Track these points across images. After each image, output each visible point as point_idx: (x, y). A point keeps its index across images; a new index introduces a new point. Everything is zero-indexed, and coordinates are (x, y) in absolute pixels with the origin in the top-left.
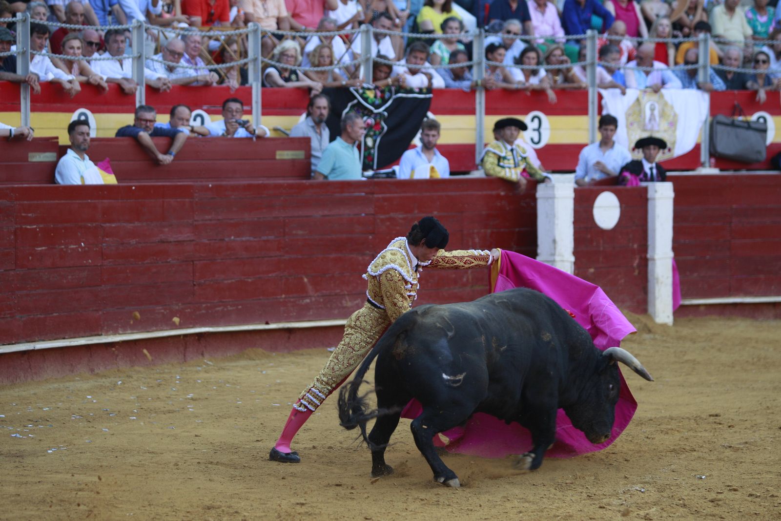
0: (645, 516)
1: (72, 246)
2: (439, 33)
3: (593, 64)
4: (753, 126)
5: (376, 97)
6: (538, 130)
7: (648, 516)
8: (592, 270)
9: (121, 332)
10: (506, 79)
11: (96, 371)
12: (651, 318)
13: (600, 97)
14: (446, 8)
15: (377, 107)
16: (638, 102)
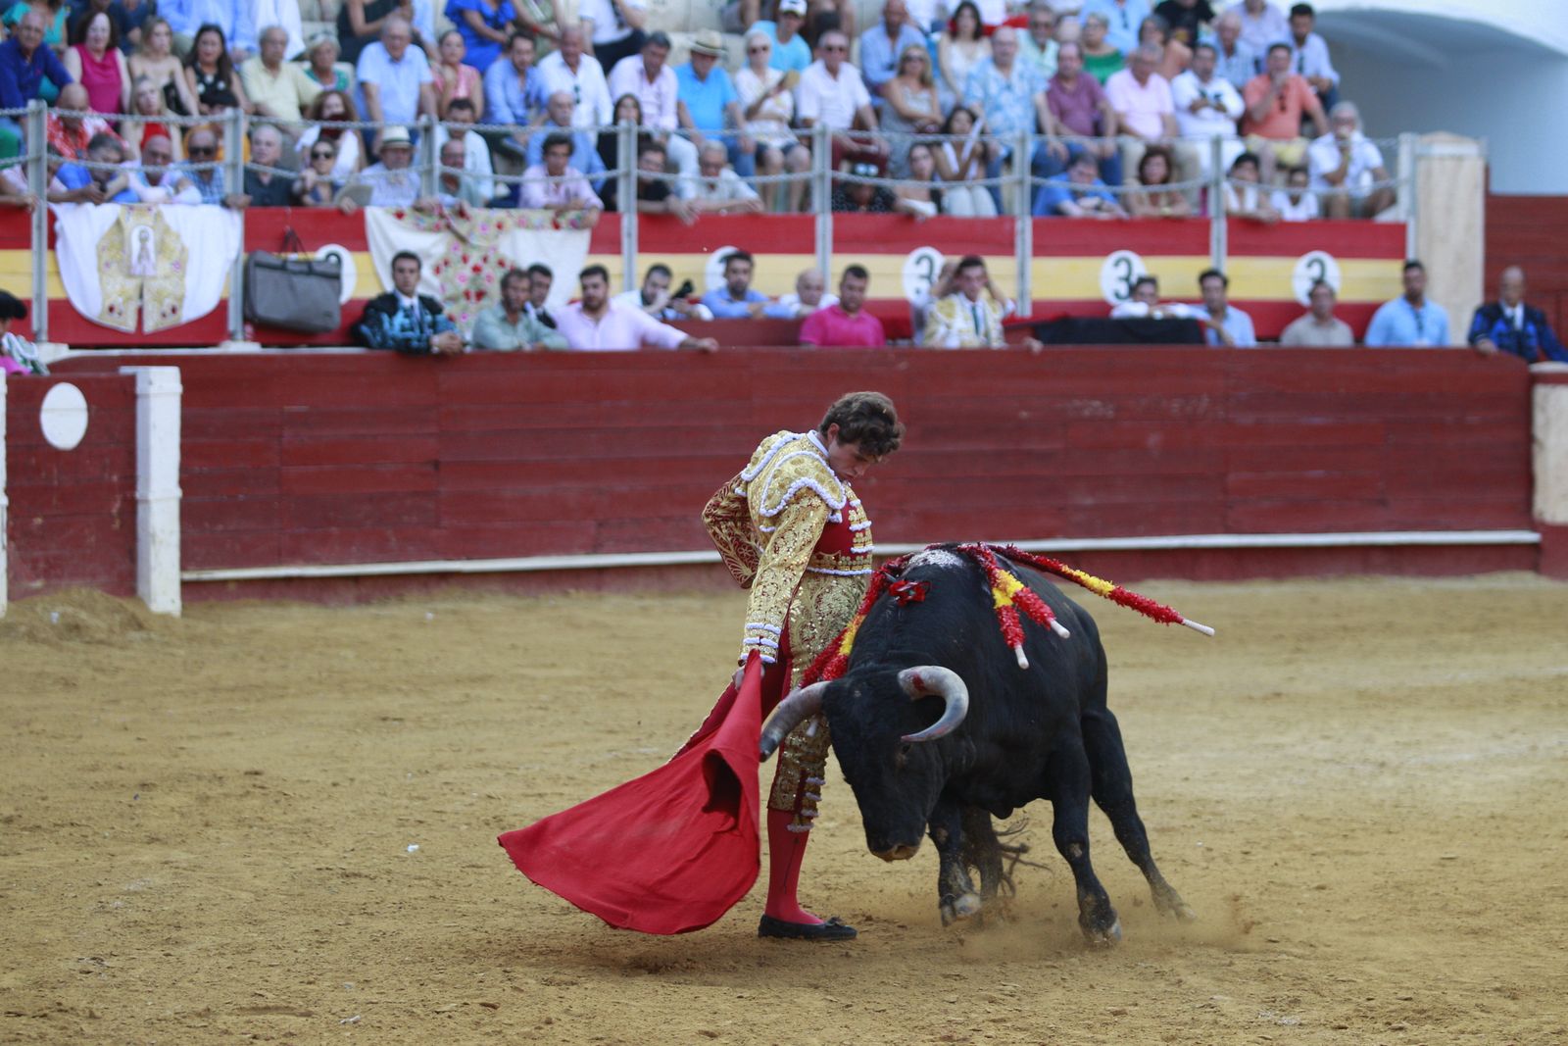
4: (318, 268)
8: (39, 521)
12: (142, 603)
13: (52, 218)
16: (118, 227)
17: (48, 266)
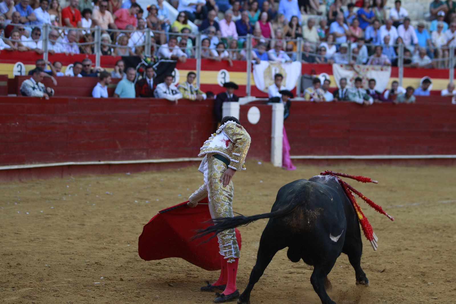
1: (13, 124)
2: (180, 34)
3: (249, 50)
5: (151, 61)
6: (224, 78)
9: (33, 163)
10: (211, 55)
11: (22, 180)
12: (272, 164)
14: (185, 22)
16: (269, 67)
17: (251, 77)
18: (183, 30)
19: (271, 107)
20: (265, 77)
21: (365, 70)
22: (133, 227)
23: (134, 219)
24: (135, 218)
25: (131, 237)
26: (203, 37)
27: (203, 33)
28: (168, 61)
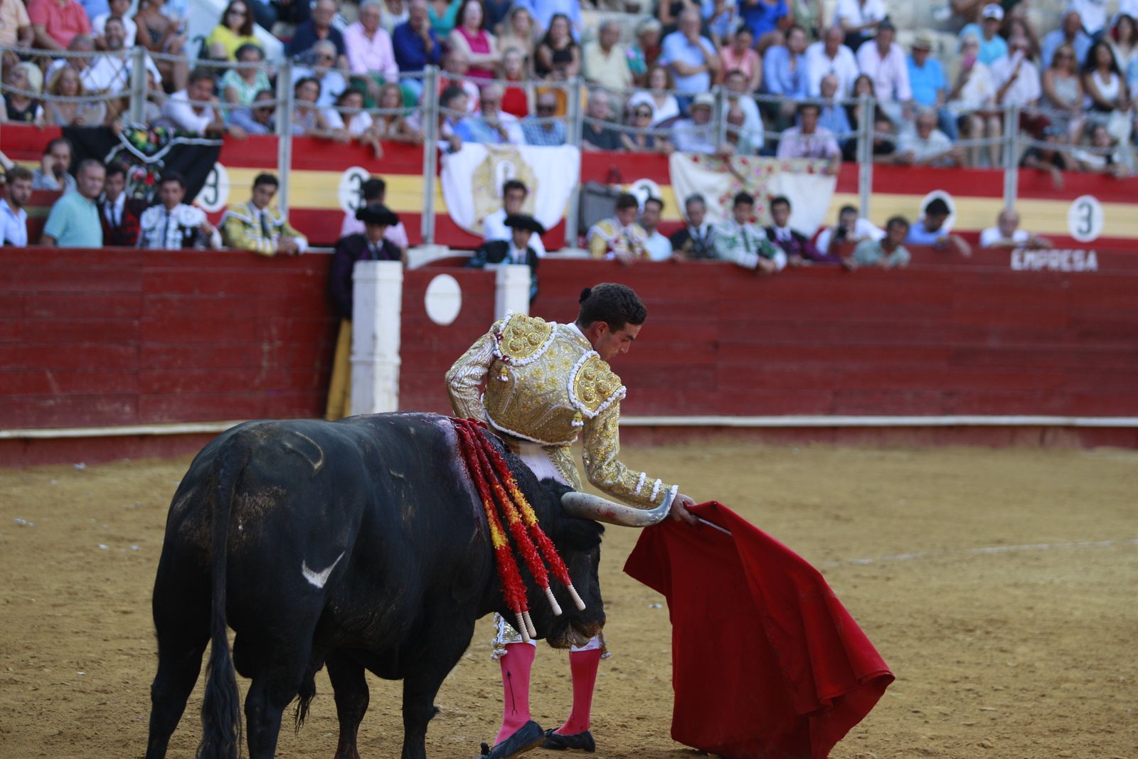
0: (479, 693)
2: (233, 62)
3: (431, 112)
5: (149, 140)
7: (482, 693)
10: (320, 125)
14: (245, 30)
15: (149, 154)
16: (488, 161)
17: (435, 189)
18: (240, 53)
19: (493, 275)
20: (476, 191)
21: (764, 172)
22: (95, 620)
23: (97, 596)
24: (100, 594)
25: (88, 649)
26: (298, 72)
27: (296, 63)
28: (195, 141)
